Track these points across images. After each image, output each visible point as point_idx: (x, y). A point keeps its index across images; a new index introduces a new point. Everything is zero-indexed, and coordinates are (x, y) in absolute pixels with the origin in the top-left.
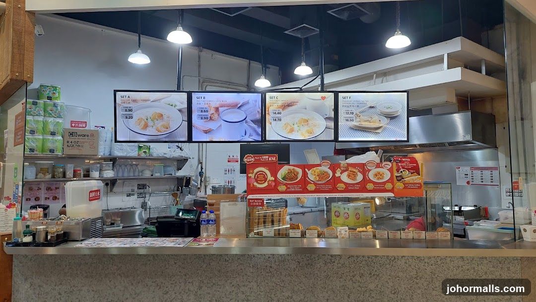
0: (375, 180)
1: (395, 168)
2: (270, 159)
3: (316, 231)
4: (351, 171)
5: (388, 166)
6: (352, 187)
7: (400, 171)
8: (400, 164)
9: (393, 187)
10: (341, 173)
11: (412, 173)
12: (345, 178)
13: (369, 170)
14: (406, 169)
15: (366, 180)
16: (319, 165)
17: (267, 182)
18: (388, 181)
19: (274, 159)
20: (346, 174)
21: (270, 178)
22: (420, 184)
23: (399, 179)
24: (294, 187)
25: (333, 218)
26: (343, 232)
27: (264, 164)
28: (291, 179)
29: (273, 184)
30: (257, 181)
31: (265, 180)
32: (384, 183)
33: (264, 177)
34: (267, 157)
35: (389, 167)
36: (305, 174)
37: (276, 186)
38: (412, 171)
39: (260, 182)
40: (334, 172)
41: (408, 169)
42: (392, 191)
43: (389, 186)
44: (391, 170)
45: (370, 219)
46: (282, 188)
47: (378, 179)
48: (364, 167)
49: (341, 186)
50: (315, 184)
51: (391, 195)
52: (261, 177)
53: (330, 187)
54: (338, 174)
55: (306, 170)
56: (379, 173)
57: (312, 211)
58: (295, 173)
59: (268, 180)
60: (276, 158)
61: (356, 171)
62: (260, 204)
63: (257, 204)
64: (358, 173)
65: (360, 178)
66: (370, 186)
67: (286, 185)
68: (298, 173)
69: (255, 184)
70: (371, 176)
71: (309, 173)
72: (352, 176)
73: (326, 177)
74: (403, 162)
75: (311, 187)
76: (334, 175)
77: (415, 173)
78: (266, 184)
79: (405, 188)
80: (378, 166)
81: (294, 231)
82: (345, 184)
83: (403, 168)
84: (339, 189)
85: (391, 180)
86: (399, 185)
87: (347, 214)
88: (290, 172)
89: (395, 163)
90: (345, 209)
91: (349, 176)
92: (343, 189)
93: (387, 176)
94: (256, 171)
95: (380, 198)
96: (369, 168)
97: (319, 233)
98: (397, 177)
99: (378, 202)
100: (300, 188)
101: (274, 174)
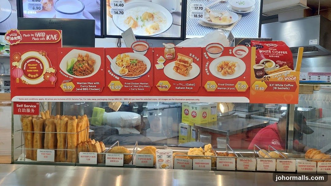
0: (220, 76)
1: (254, 57)
2: (48, 38)
3: (122, 156)
4: (180, 61)
5: (241, 53)
6: (181, 86)
7: (262, 61)
8: (261, 51)
9: (249, 88)
10: (165, 64)
11: (281, 66)
12: (170, 71)
13: (211, 60)
14: (272, 59)
15: (204, 77)
16: (130, 50)
17: (42, 76)
18: (240, 78)
19: (55, 37)
20: (173, 64)
21: (48, 68)
22: (294, 83)
23: (261, 74)
24: (88, 85)
25: (183, 115)
26: (164, 158)
27: (37, 46)
28: (84, 72)
29: (53, 79)
30: (26, 74)
31: (40, 72)
32: (235, 81)
33: (38, 67)
34: (43, 34)
35: (244, 54)
36: (106, 64)
37: (58, 83)
38: (281, 63)
39: (32, 76)
40: (154, 63)
41: (275, 60)
42: (246, 94)
43: (242, 86)
44: (246, 60)
45: (217, 117)
46: (68, 86)
47: (225, 74)
48: (202, 54)
49: (163, 85)
50: (122, 81)
51: (244, 100)
52: (33, 67)
53: (146, 85)
54: (160, 66)
55: (108, 57)
56: (227, 65)
57: (170, 107)
58: (90, 62)
59: (44, 73)
60: (58, 37)
61: (190, 60)
62: (33, 111)
63: (28, 111)
64: (193, 64)
65: (195, 71)
66: (210, 86)
67: (74, 81)
68: (94, 62)
69: (24, 78)
70: (213, 69)
71: (113, 62)
72: (183, 68)
73: (140, 70)
74: (267, 48)
75: (115, 86)
76: (153, 66)
77: (286, 66)
78: (41, 80)
79: (269, 89)
80: (226, 52)
81: (87, 154)
82: (171, 81)
83: (267, 57)
84: (160, 89)
85: (246, 77)
86: (259, 85)
87: (195, 112)
88: (81, 60)
89: (254, 49)
90: (193, 108)
91: (177, 68)
92: (166, 90)
93: (240, 69)
94: (25, 56)
95: (226, 104)
96: (211, 56)
97: (128, 157)
98: (256, 71)
99: (222, 109)
100: (98, 86)
101: (55, 63)
